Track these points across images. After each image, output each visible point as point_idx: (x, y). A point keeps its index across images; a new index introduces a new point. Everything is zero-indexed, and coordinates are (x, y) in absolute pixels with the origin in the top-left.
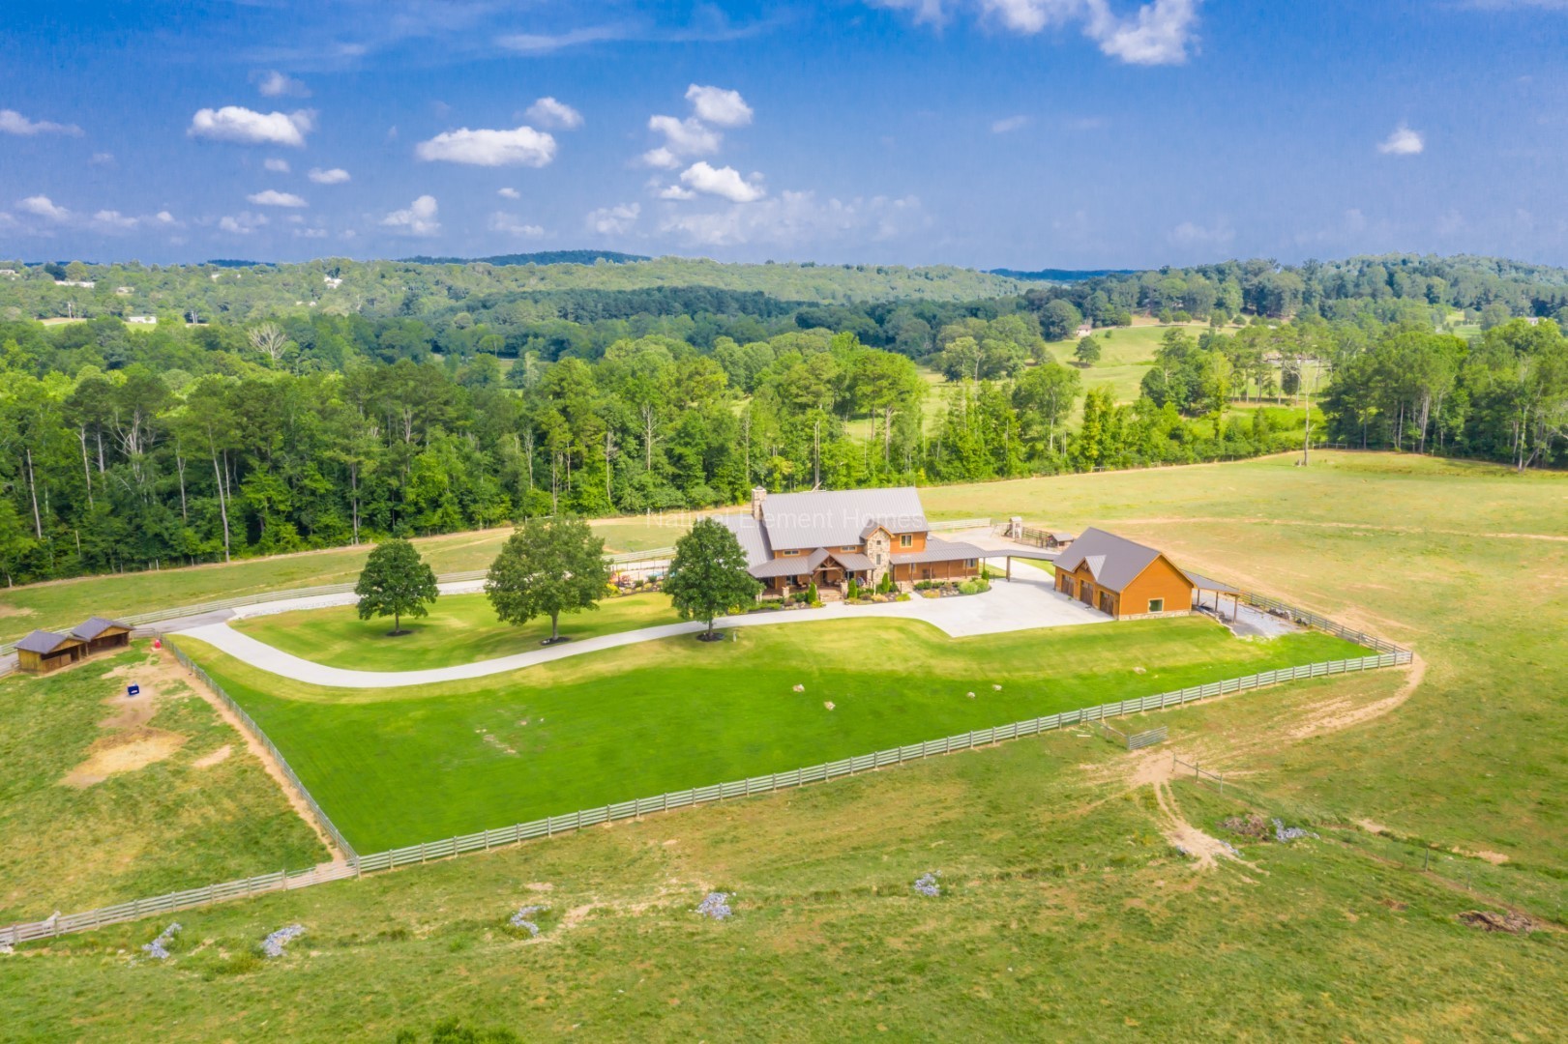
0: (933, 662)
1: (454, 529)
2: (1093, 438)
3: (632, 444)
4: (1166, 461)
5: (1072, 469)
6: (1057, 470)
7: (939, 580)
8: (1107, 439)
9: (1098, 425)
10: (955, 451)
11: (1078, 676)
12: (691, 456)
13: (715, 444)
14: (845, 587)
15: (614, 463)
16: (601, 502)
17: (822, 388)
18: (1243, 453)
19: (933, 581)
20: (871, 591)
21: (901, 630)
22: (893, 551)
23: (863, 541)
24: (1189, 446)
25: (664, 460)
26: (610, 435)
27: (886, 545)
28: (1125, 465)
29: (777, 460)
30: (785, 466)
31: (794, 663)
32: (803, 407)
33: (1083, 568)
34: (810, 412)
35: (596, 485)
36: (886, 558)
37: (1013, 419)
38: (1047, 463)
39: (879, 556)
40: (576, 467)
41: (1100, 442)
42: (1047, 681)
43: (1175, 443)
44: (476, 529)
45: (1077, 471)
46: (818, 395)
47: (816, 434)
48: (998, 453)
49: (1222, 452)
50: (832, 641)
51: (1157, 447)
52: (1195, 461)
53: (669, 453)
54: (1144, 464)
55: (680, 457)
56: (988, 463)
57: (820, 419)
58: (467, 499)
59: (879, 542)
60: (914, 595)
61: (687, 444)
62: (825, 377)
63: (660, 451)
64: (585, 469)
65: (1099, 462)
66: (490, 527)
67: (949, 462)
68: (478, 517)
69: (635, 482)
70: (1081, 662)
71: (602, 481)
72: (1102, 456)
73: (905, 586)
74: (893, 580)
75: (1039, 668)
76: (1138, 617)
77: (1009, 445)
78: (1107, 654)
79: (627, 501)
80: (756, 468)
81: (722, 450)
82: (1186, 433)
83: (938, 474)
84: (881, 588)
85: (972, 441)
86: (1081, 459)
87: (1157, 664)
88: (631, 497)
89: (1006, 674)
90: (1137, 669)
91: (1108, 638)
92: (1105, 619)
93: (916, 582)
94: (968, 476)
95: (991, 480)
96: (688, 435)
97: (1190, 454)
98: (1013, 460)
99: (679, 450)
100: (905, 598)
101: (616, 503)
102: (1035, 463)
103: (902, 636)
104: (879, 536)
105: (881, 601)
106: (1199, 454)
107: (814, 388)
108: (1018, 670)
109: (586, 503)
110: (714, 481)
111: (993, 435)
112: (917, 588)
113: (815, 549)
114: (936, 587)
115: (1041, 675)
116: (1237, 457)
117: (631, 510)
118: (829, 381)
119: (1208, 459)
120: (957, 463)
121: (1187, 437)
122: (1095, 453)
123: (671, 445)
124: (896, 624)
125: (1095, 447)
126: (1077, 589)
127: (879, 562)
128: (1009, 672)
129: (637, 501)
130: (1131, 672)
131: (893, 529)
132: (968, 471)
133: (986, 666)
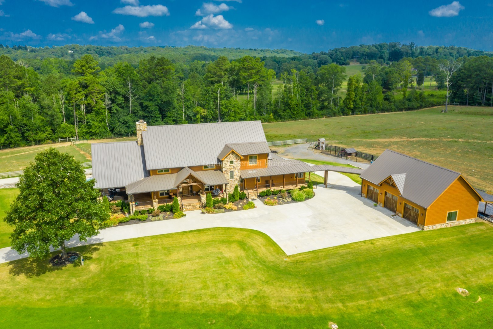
0: (268, 290)
1: (17, 145)
2: (351, 99)
3: (120, 99)
4: (383, 111)
5: (341, 114)
6: (334, 114)
7: (277, 188)
8: (357, 99)
9: (354, 94)
10: (287, 104)
11: (410, 304)
12: (152, 106)
13: (165, 100)
14: (204, 198)
15: (110, 109)
16: (103, 130)
17: (223, 73)
18: (416, 107)
19: (272, 189)
20: (224, 201)
21: (242, 244)
22: (242, 168)
23: (219, 161)
24: (393, 104)
25: (139, 108)
26: (107, 95)
27: (237, 164)
28: (365, 113)
29: (199, 109)
30: (203, 112)
31: (128, 296)
32: (213, 83)
33: (389, 183)
34: (216, 85)
35: (100, 121)
36: (237, 174)
37: (315, 90)
38: (330, 111)
39: (232, 172)
40: (88, 111)
41: (354, 101)
42: (380, 312)
43: (387, 102)
44: (30, 146)
45: (344, 115)
46: (220, 77)
47: (219, 95)
48: (307, 106)
49: (406, 106)
50: (177, 262)
51: (379, 104)
52: (395, 111)
53: (141, 104)
54: (373, 112)
55: (147, 107)
56: (303, 111)
57: (221, 89)
58: (24, 129)
59: (232, 162)
60: (258, 203)
61: (151, 100)
62: (224, 68)
63: (137, 104)
64: (94, 113)
65: (353, 111)
66: (39, 144)
67: (284, 110)
68: (30, 139)
69: (121, 120)
70: (408, 284)
71: (104, 120)
72: (355, 107)
73: (251, 194)
74: (242, 189)
75: (371, 294)
76: (438, 226)
77: (313, 102)
78: (427, 272)
79: (117, 130)
80: (188, 113)
81: (169, 103)
82: (391, 97)
83: (279, 116)
84: (232, 198)
85: (295, 100)
86: (346, 109)
87: (475, 281)
88: (119, 128)
89: (340, 305)
90: (460, 290)
91: (423, 252)
92: (412, 229)
93: (260, 190)
94: (293, 117)
95: (304, 119)
96: (151, 95)
97: (394, 107)
98: (315, 109)
99: (146, 103)
100: (251, 206)
101: (112, 131)
102: (324, 111)
103: (242, 253)
104: (232, 157)
105: (231, 210)
106: (397, 107)
107: (218, 73)
108: (352, 298)
109: (94, 131)
110: (165, 119)
111: (305, 98)
112: (261, 196)
113: (182, 168)
114: (275, 194)
115: (374, 305)
116: (413, 109)
117: (120, 135)
118: (226, 70)
119: (401, 110)
120: (288, 111)
121: (392, 100)
122: (352, 106)
123: (142, 101)
124: (238, 237)
125: (352, 103)
126: (381, 198)
127: (232, 177)
128: (342, 301)
129: (123, 130)
130: (456, 295)
131: (242, 152)
132: (294, 114)
133: (320, 294)
